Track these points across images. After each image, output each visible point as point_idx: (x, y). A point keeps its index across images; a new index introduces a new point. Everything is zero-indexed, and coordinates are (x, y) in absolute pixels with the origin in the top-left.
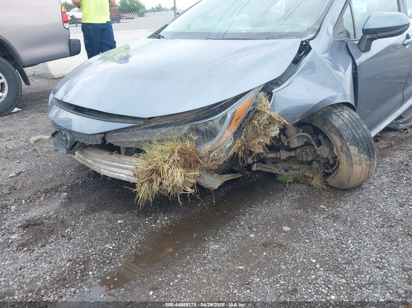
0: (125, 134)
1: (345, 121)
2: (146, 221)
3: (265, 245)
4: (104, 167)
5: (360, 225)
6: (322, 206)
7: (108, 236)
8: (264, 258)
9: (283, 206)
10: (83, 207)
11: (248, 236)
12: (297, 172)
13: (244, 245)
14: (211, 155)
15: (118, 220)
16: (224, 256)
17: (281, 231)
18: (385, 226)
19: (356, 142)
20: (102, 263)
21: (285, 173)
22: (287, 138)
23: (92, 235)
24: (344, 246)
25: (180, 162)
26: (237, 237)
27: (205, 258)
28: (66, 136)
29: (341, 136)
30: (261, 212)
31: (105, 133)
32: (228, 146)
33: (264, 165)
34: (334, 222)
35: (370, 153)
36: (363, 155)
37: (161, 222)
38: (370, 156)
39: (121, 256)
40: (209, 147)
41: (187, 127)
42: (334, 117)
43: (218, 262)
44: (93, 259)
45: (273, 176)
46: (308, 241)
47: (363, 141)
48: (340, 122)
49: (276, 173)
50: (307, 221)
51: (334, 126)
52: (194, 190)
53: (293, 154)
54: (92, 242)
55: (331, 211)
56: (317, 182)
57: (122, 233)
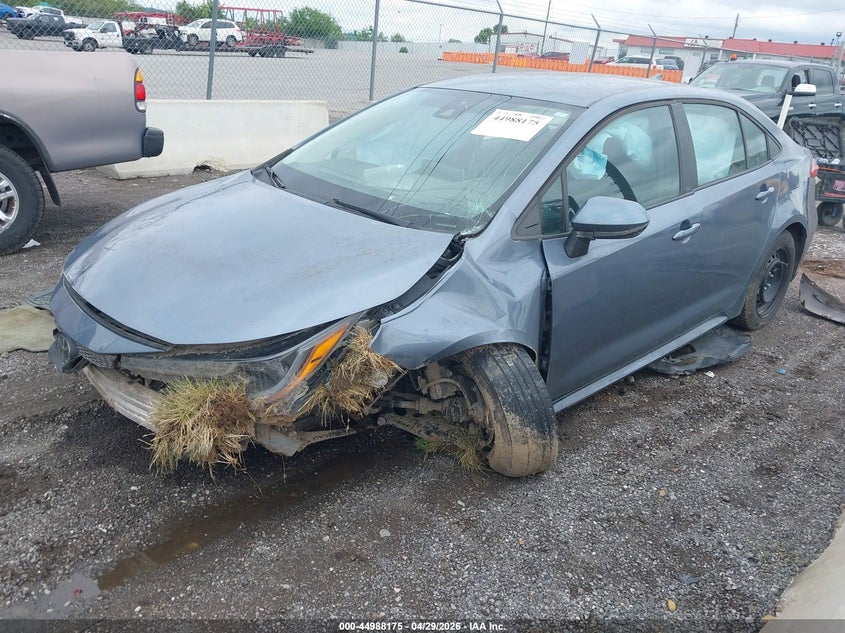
0: (146, 361)
1: (507, 371)
2: (175, 492)
3: (338, 556)
4: (119, 400)
5: (498, 541)
6: (460, 502)
7: (107, 510)
8: (326, 576)
9: (400, 494)
10: (86, 454)
11: (321, 539)
12: (443, 438)
13: (309, 551)
14: (268, 410)
15: (132, 484)
16: (269, 565)
17: (373, 535)
18: (535, 549)
19: (517, 407)
20: (83, 554)
21: (426, 437)
22: (427, 382)
23: (83, 505)
24: (455, 573)
25: (214, 418)
26: (303, 538)
27: (238, 566)
28: (66, 345)
29: (495, 396)
30: (361, 500)
31: (119, 356)
32: (297, 397)
33: (398, 418)
34: (464, 531)
35: (543, 427)
36: (528, 429)
37: (197, 498)
38: (543, 432)
39: (116, 546)
40: (266, 397)
41: (234, 364)
42: (491, 363)
43: (256, 574)
44: (71, 546)
45: (412, 437)
46: (405, 558)
47: (532, 406)
48: (498, 372)
49: (413, 433)
50: (423, 526)
51: (486, 378)
52: (236, 461)
53: (438, 407)
54: (79, 518)
55: (470, 512)
56: (469, 458)
57: (131, 509)
